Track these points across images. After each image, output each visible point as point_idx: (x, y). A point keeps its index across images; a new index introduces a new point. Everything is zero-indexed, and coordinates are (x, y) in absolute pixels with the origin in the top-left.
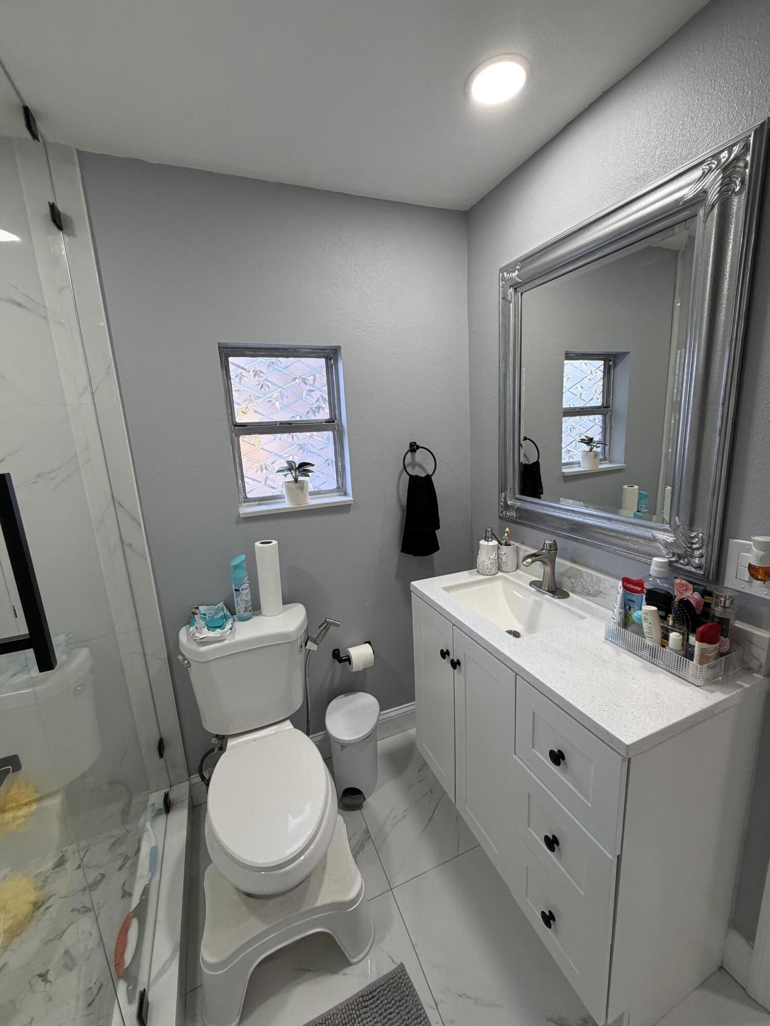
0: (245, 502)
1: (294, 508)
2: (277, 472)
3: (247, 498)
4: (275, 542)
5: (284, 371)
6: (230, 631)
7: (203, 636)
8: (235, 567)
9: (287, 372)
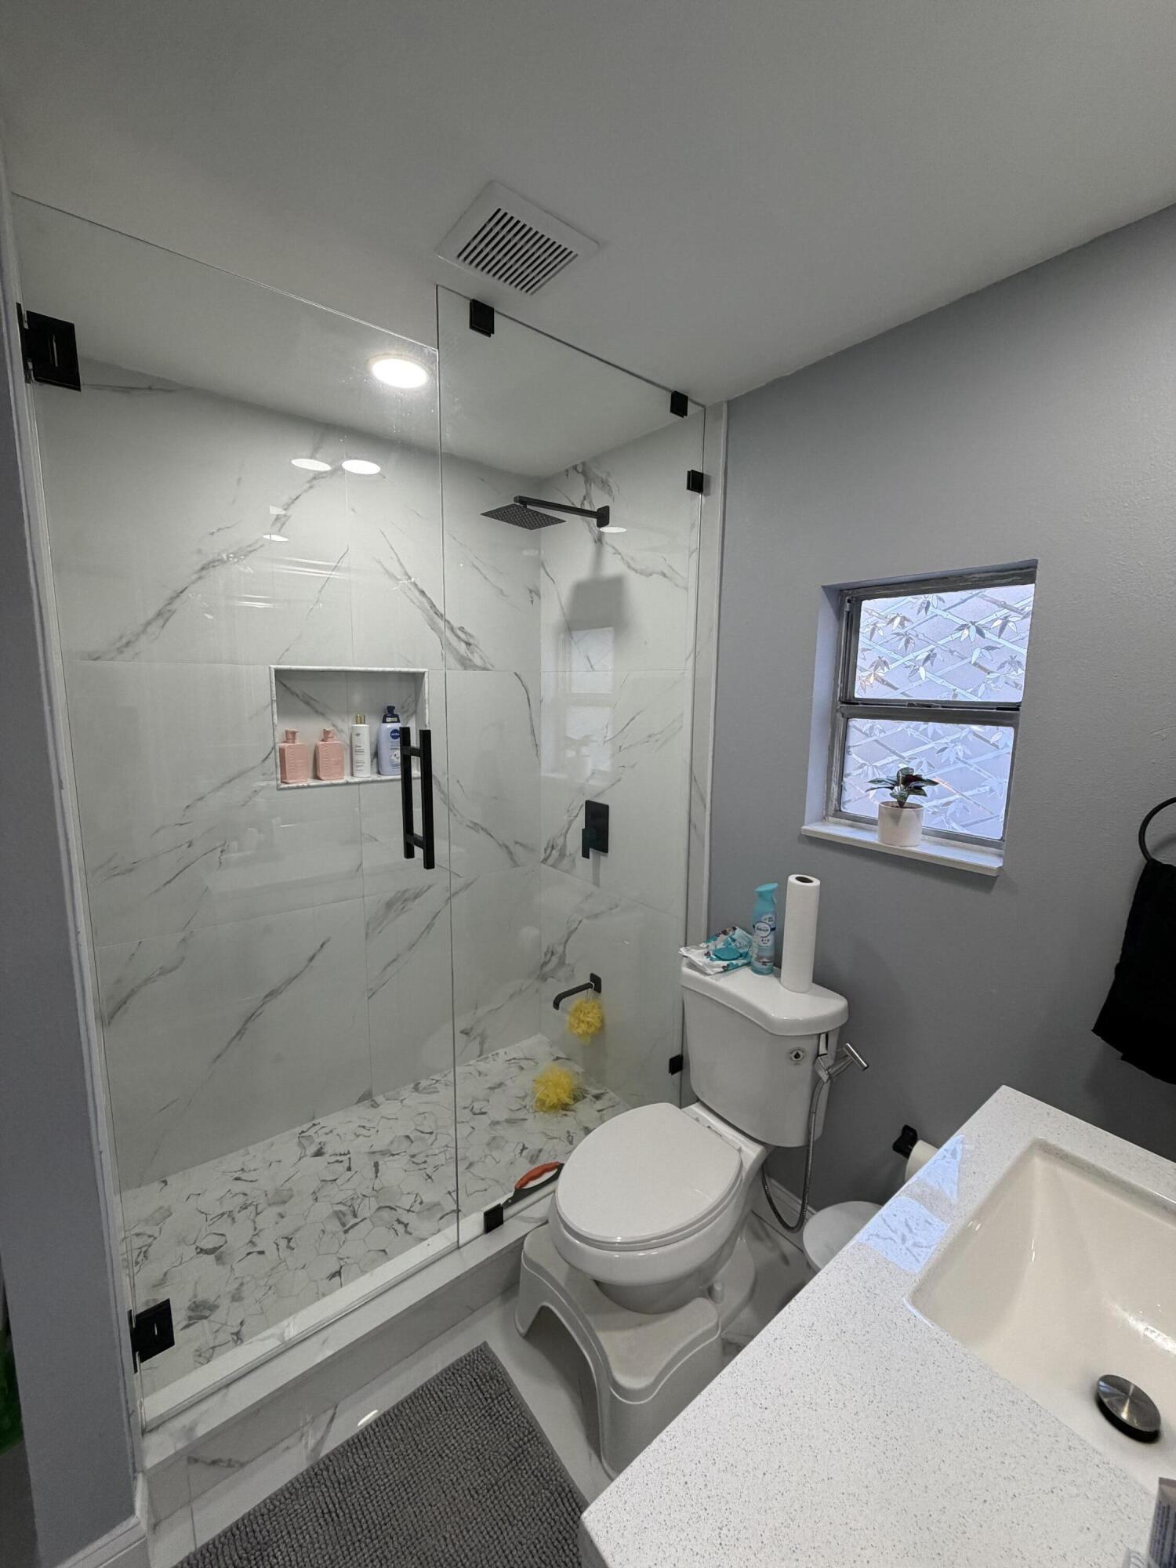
0: (834, 816)
1: (880, 846)
2: (870, 782)
3: (840, 810)
4: (816, 882)
5: (945, 614)
6: (722, 970)
7: (688, 955)
8: (761, 894)
9: (950, 616)
